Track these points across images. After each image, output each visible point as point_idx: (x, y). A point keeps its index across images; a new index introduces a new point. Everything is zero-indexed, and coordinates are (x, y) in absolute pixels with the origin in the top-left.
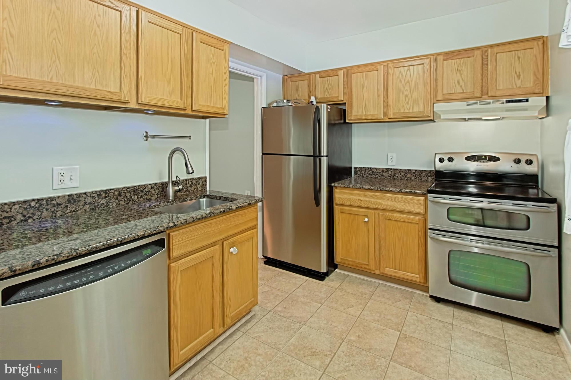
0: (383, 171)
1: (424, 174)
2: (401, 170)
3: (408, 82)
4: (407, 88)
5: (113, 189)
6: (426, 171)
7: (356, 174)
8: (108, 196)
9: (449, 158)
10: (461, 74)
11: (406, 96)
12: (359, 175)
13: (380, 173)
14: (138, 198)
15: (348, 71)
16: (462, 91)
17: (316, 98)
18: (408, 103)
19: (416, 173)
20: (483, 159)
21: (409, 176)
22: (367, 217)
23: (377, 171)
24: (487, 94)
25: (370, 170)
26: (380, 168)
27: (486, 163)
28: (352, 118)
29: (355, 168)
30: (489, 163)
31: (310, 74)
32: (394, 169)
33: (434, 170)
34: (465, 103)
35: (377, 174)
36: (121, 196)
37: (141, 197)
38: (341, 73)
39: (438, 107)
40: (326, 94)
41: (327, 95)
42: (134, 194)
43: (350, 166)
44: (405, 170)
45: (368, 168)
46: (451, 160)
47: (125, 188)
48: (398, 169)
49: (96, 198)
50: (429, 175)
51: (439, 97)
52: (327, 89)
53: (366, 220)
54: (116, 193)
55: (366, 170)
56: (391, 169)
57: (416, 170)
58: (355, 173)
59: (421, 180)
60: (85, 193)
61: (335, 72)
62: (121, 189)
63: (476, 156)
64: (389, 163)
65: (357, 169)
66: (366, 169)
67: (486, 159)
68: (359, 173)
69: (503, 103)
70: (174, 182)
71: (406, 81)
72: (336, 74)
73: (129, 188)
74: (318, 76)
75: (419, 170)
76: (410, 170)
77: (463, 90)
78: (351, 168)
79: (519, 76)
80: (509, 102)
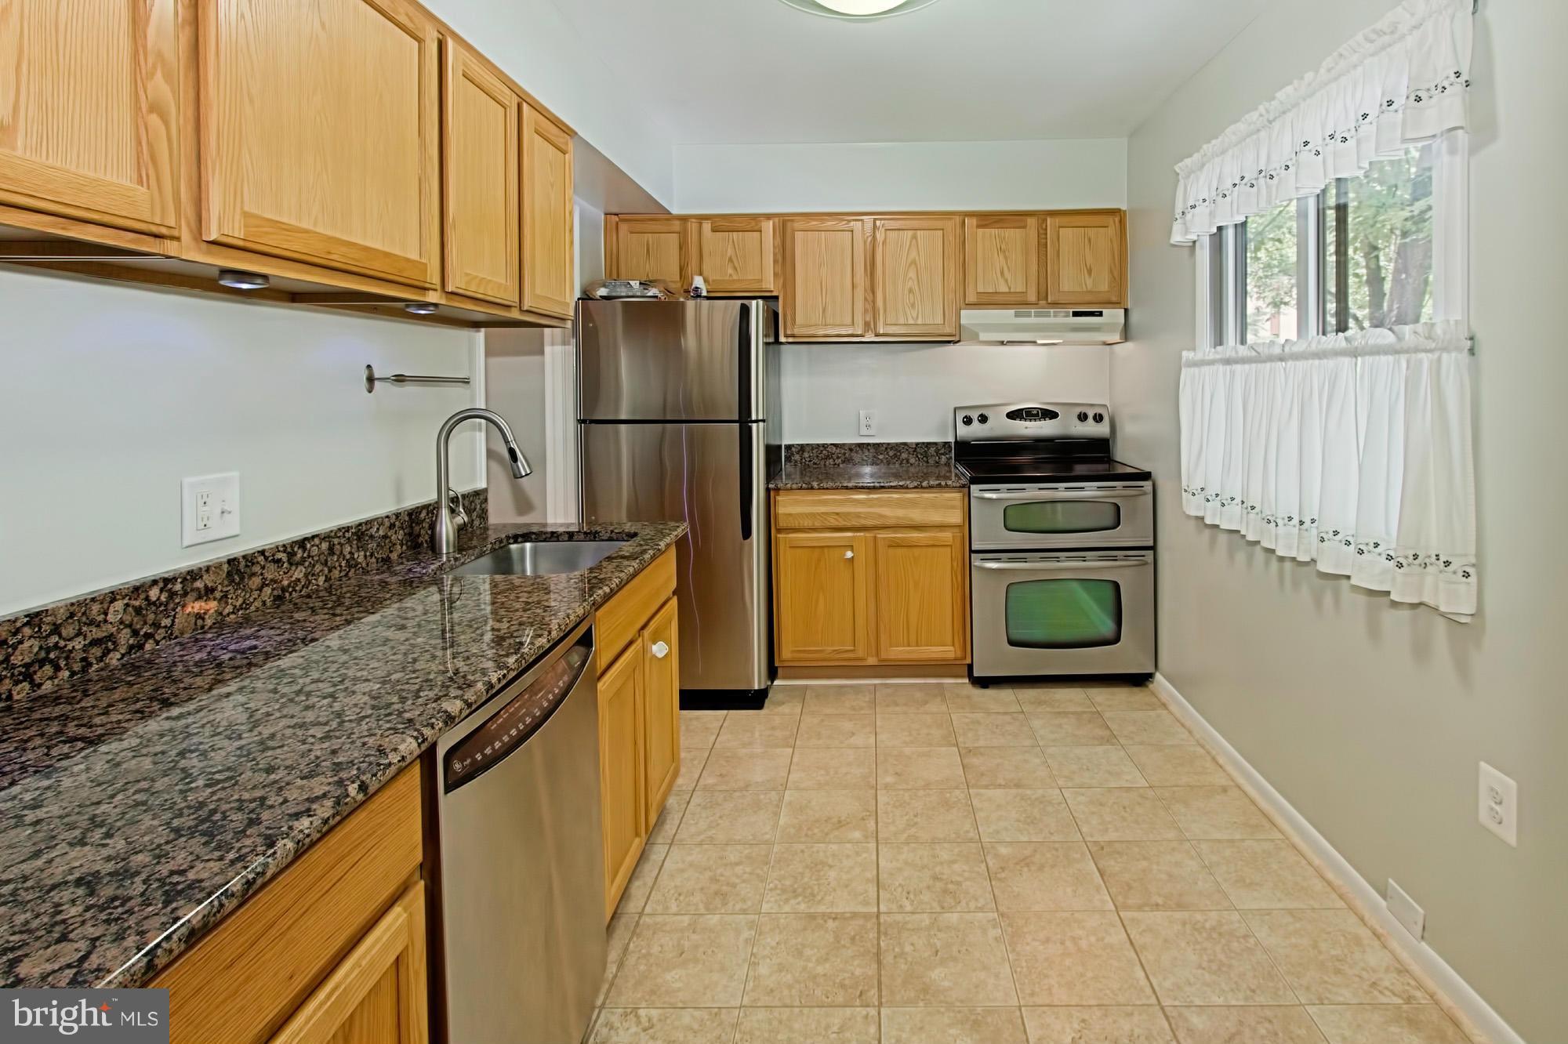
0: (851, 450)
1: (932, 450)
2: (889, 444)
3: (914, 262)
4: (912, 274)
5: (317, 536)
6: (936, 444)
7: (790, 461)
8: (309, 556)
9: (966, 417)
10: (1006, 258)
11: (911, 291)
12: (796, 462)
13: (845, 454)
14: (365, 556)
15: (784, 223)
16: (1007, 290)
17: (706, 281)
18: (913, 305)
19: (918, 450)
20: (1033, 415)
21: (904, 456)
22: (850, 547)
23: (838, 451)
24: (1046, 298)
25: (822, 449)
26: (844, 444)
27: (1038, 423)
28: (796, 331)
29: (788, 447)
30: (1042, 423)
31: (684, 219)
32: (874, 444)
33: (951, 439)
34: (1012, 312)
35: (838, 458)
36: (334, 554)
37: (372, 555)
38: (768, 227)
39: (968, 317)
40: (730, 271)
41: (731, 275)
42: (358, 548)
43: (777, 443)
44: (897, 444)
45: (818, 445)
46: (983, 419)
47: (340, 530)
48: (882, 444)
49: (285, 565)
50: (942, 451)
51: (971, 298)
52: (730, 260)
53: (849, 554)
54: (325, 546)
55: (812, 449)
56: (868, 444)
57: (917, 444)
58: (788, 459)
59: (927, 462)
60: (262, 553)
61: (753, 224)
62: (333, 534)
63: (1022, 410)
64: (864, 431)
65: (793, 449)
66: (813, 447)
67: (1037, 415)
68: (797, 457)
69: (1067, 316)
70: (431, 508)
71: (909, 261)
72: (756, 228)
73: (347, 529)
74: (707, 226)
75: (923, 443)
76: (905, 444)
77: (1010, 288)
78: (780, 446)
79: (1090, 272)
80: (1076, 314)
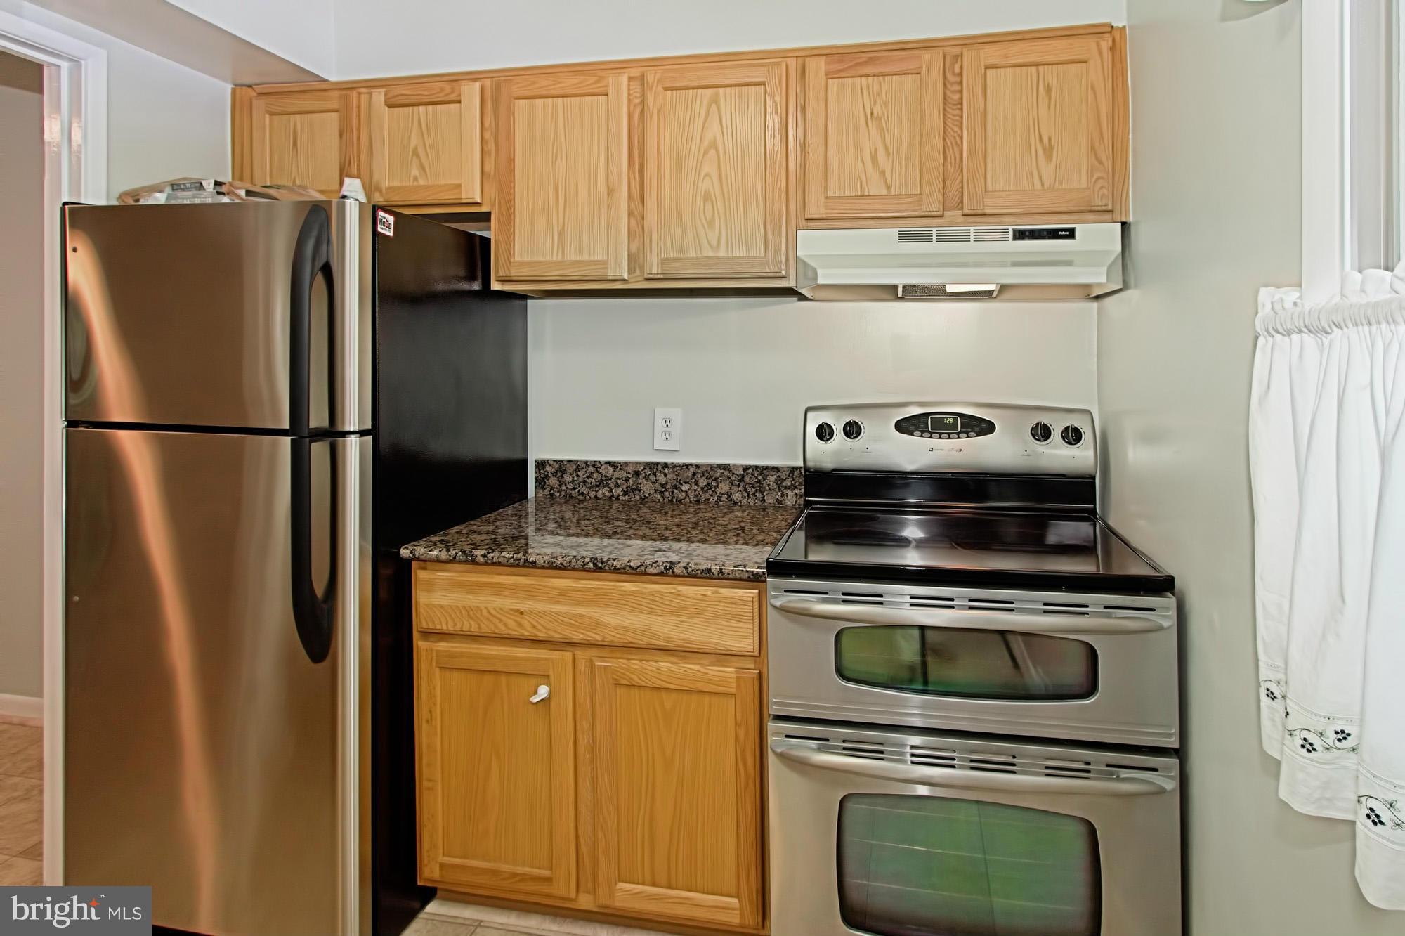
0: (637, 474)
1: (772, 479)
2: (698, 466)
3: (713, 145)
4: (709, 168)
6: (776, 469)
7: (543, 488)
9: (849, 424)
10: (882, 131)
11: (707, 197)
12: (552, 488)
13: (627, 480)
15: (497, 89)
16: (884, 192)
17: (369, 189)
18: (711, 224)
19: (747, 479)
20: (947, 427)
21: (724, 487)
22: (545, 678)
23: (616, 475)
24: (960, 205)
25: (591, 469)
26: (627, 464)
27: (954, 443)
28: (514, 273)
29: (540, 465)
30: (964, 442)
31: (347, 88)
32: (675, 466)
33: (801, 464)
34: (895, 232)
35: (617, 486)
38: (471, 94)
39: (812, 243)
40: (415, 172)
41: (416, 179)
43: (518, 455)
44: (712, 467)
45: (586, 463)
46: (852, 430)
48: (687, 466)
50: (788, 483)
51: (815, 209)
52: (415, 153)
53: (543, 691)
55: (577, 470)
56: (666, 465)
57: (745, 469)
58: (540, 483)
59: (763, 500)
61: (447, 88)
63: (927, 415)
64: (660, 443)
65: (548, 468)
66: (578, 466)
67: (954, 426)
68: (553, 481)
69: (1005, 239)
71: (706, 143)
72: (453, 97)
74: (379, 96)
75: (757, 467)
76: (725, 467)
77: (889, 188)
78: (524, 462)
79: (1048, 152)
80: (1020, 235)
